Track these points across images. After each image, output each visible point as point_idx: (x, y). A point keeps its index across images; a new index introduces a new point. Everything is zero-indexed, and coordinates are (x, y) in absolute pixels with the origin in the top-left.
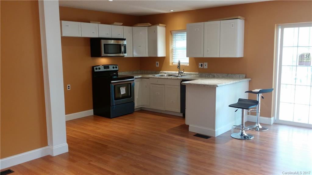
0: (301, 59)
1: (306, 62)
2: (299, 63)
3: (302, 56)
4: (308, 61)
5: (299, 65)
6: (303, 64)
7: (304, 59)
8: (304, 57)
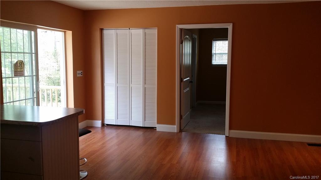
0: (16, 68)
1: (20, 71)
2: (14, 74)
3: (16, 65)
4: (21, 70)
5: (15, 75)
6: (18, 74)
7: (18, 68)
8: (18, 65)
